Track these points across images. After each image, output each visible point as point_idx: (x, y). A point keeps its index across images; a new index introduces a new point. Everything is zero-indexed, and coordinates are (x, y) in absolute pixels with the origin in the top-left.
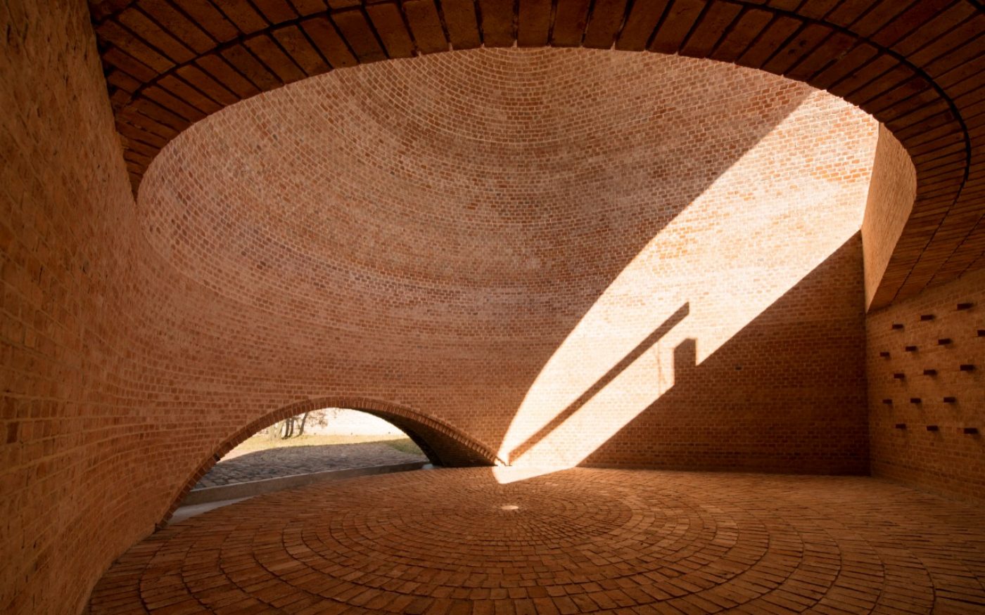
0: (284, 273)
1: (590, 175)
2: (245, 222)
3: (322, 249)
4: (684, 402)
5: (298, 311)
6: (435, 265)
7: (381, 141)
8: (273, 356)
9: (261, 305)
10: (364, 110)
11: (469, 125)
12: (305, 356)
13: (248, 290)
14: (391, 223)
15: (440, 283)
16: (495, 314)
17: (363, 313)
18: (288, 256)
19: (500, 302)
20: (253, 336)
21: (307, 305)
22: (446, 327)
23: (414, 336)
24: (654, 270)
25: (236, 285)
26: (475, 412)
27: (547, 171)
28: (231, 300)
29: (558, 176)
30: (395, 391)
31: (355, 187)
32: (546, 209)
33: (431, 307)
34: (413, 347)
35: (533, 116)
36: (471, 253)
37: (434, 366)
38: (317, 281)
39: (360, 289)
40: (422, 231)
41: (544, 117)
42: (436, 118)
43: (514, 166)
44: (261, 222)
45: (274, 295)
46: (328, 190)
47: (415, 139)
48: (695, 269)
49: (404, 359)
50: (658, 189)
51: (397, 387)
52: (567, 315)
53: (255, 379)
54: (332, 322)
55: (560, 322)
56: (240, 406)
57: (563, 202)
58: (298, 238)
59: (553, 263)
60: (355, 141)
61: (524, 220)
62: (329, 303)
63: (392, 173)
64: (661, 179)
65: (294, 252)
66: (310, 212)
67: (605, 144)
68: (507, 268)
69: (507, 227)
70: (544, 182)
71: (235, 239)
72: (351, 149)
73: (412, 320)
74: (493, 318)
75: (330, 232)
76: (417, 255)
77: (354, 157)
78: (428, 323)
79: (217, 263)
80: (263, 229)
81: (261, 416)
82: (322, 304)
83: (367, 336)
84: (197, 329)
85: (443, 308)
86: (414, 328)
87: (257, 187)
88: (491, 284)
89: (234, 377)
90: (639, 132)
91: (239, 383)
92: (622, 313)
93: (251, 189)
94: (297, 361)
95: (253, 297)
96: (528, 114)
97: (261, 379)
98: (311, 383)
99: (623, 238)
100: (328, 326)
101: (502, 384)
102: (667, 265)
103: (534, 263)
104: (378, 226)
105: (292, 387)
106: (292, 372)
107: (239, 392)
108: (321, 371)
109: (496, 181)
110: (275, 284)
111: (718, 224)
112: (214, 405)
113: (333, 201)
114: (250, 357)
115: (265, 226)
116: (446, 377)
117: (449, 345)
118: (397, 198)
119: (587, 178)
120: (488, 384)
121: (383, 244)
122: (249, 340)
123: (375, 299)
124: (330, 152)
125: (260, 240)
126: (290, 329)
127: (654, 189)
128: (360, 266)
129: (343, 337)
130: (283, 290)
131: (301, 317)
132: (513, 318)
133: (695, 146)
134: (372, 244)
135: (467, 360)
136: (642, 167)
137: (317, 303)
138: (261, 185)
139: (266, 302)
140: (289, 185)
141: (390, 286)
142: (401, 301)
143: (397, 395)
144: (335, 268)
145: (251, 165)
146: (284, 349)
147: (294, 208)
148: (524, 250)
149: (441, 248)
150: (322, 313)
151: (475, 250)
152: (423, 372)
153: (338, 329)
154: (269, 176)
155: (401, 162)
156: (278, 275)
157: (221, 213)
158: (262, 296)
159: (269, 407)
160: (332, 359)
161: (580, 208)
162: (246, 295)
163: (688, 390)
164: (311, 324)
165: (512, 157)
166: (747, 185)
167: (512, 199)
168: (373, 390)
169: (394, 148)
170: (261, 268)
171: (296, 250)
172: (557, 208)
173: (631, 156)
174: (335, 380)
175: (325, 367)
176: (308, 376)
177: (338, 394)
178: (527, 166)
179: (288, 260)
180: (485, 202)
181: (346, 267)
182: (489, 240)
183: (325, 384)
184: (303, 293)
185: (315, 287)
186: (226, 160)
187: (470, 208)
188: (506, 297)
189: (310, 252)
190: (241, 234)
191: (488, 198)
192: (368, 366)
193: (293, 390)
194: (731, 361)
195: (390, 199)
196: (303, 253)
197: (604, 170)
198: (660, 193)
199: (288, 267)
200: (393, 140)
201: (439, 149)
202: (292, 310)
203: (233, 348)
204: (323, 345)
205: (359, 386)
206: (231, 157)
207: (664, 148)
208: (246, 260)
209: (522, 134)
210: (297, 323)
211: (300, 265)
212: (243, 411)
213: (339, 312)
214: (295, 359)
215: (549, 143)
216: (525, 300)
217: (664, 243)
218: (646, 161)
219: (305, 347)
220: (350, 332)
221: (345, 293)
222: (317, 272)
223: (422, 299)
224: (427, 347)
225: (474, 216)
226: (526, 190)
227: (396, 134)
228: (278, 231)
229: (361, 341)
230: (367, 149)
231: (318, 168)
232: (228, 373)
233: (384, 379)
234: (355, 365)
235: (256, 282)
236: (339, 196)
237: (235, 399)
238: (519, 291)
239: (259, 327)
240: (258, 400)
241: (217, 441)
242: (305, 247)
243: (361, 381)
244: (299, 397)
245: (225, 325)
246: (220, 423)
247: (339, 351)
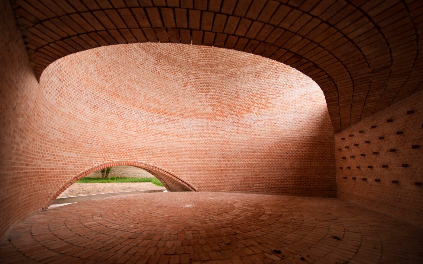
0: (104, 110)
1: (231, 76)
2: (88, 90)
3: (121, 101)
4: (266, 166)
5: (110, 126)
6: (169, 109)
7: (147, 59)
8: (98, 143)
9: (93, 123)
10: (140, 48)
11: (183, 54)
12: (112, 143)
13: (88, 116)
14: (151, 91)
15: (171, 116)
16: (193, 129)
17: (138, 127)
18: (106, 103)
19: (196, 124)
20: (89, 135)
21: (114, 123)
22: (173, 134)
23: (159, 137)
24: (255, 114)
25: (83, 114)
26: (184, 169)
27: (215, 73)
28: (81, 120)
29: (219, 75)
30: (150, 159)
31: (136, 77)
32: (214, 88)
33: (167, 126)
34: (159, 141)
35: (208, 52)
36: (184, 104)
37: (167, 149)
38: (118, 114)
39: (137, 117)
40: (164, 95)
41: (213, 53)
42: (170, 51)
43: (201, 71)
44: (95, 90)
45: (100, 119)
46: (124, 78)
47: (161, 59)
48: (271, 114)
49: (155, 146)
50: (257, 82)
51: (151, 157)
53: (90, 152)
54: (124, 130)
55: (219, 133)
56: (82, 163)
57: (221, 85)
58: (111, 96)
59: (217, 109)
60: (136, 59)
61: (206, 92)
62: (123, 122)
63: (152, 72)
64: (258, 78)
65: (109, 102)
66: (116, 86)
67: (236, 64)
68: (199, 111)
69: (199, 94)
70: (214, 77)
71: (83, 96)
72: (134, 62)
73: (159, 130)
74: (192, 131)
75: (125, 94)
76: (162, 105)
77: (136, 65)
78: (165, 132)
79: (75, 106)
80: (96, 92)
81: (92, 167)
82: (120, 123)
83: (139, 136)
84: (65, 131)
85: (172, 126)
86: (159, 134)
87: (94, 76)
88: (192, 117)
89: (81, 151)
90: (249, 60)
91: (82, 153)
92: (243, 130)
93: (92, 77)
94: (109, 145)
95: (90, 119)
96: (206, 51)
97: (92, 152)
98: (114, 155)
99: (244, 100)
100: (122, 132)
101: (195, 157)
102: (261, 112)
103: (209, 109)
104: (146, 92)
105: (106, 156)
106: (106, 150)
107: (82, 157)
108: (119, 150)
109: (194, 76)
110: (100, 114)
111: (280, 96)
112: (71, 162)
113: (127, 82)
114: (88, 143)
115: (97, 91)
116: (172, 154)
117: (174, 141)
118: (154, 82)
119: (230, 77)
120: (190, 157)
121: (147, 99)
122: (88, 136)
123: (143, 122)
124: (126, 63)
125: (94, 97)
126: (106, 133)
127: (255, 82)
128: (137, 108)
129: (129, 136)
130: (104, 117)
131: (111, 128)
132: (201, 131)
133: (271, 66)
134: (143, 100)
135: (181, 147)
136: (251, 73)
137: (118, 122)
138: (96, 75)
139: (96, 121)
140: (108, 76)
141: (150, 117)
142: (154, 123)
143: (151, 161)
144: (126, 109)
145: (92, 68)
146: (103, 141)
147: (110, 85)
148: (205, 104)
149: (172, 102)
150: (120, 127)
151: (186, 103)
152: (162, 152)
153: (127, 133)
154: (99, 72)
155: (155, 68)
156: (102, 111)
157: (78, 86)
158: (94, 119)
159: (95, 164)
160: (124, 145)
161: (228, 88)
162: (88, 118)
163: (268, 162)
164: (115, 131)
165: (201, 67)
166: (290, 82)
167: (201, 84)
168: (141, 158)
169: (153, 62)
170: (94, 108)
171: (110, 101)
172: (219, 88)
173: (246, 69)
174: (124, 154)
175: (121, 148)
176: (113, 152)
177: (126, 159)
178: (206, 71)
179: (106, 105)
180: (190, 84)
181: (131, 108)
182: (191, 100)
183: (121, 155)
184: (112, 118)
185: (118, 116)
186: (81, 66)
187: (183, 86)
188: (198, 122)
189: (116, 102)
190: (86, 94)
191: (191, 83)
192: (139, 149)
193: (106, 157)
194: (284, 151)
195: (151, 82)
196: (113, 102)
197: (236, 74)
198: (258, 84)
199: (106, 107)
200: (152, 59)
201: (171, 63)
202: (107, 125)
203: (81, 139)
204: (120, 139)
206: (83, 65)
207: (259, 67)
208: (88, 105)
209: (204, 59)
210: (109, 130)
211: (111, 107)
212: (84, 165)
213: (127, 126)
214: (107, 145)
215: (215, 63)
216: (205, 124)
217: (260, 103)
218: (252, 71)
219: (112, 140)
220: (132, 134)
221: (130, 119)
222: (119, 110)
223: (163, 122)
224: (164, 142)
225: (185, 90)
226: (206, 80)
227: (153, 57)
228: (103, 93)
229: (137, 138)
230: (141, 62)
231: (120, 69)
232: (78, 149)
233: (146, 154)
234: (134, 148)
235: (92, 113)
236: (129, 80)
237: (80, 160)
238: (203, 120)
239: (92, 131)
240: (91, 161)
241: (72, 177)
242: (114, 100)
243: (136, 155)
244: (109, 160)
245: (77, 130)
246: (73, 169)
247: (127, 142)
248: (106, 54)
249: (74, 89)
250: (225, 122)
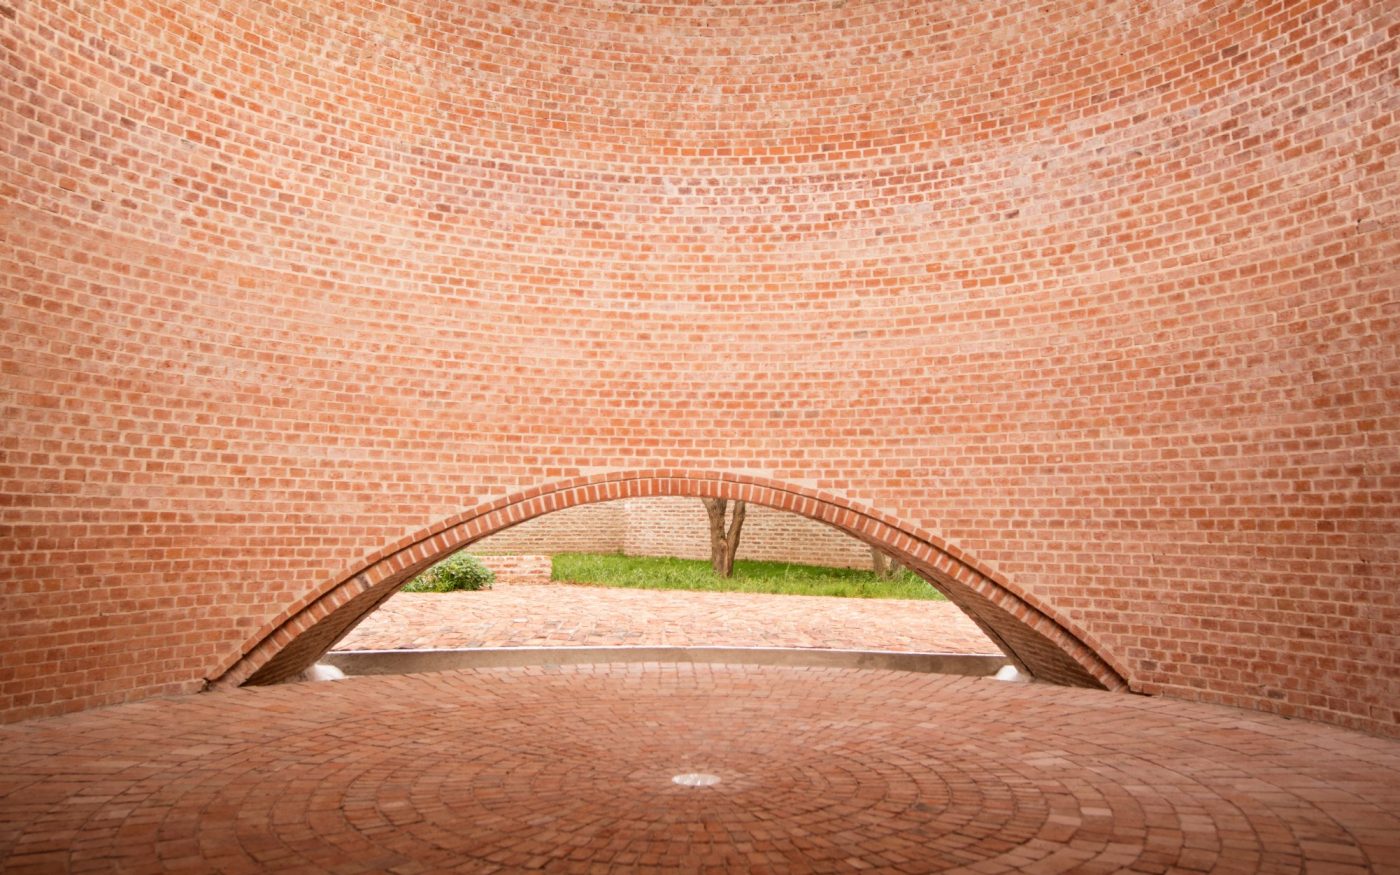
0: (499, 217)
2: (388, 139)
3: (589, 146)
5: (539, 290)
6: (889, 103)
8: (484, 388)
9: (444, 290)
12: (564, 383)
13: (409, 266)
14: (756, 33)
15: (904, 149)
16: (1068, 204)
17: (706, 269)
18: (505, 181)
19: (1084, 162)
20: (429, 351)
21: (560, 273)
22: (930, 268)
23: (845, 308)
25: (376, 260)
26: (1028, 514)
28: (368, 290)
30: (799, 454)
33: (885, 222)
34: (842, 335)
36: (986, 37)
37: (904, 382)
38: (582, 218)
39: (694, 214)
40: (840, 24)
44: (430, 128)
45: (477, 265)
46: (583, 13)
49: (821, 370)
51: (806, 443)
52: (1297, 152)
53: (442, 435)
54: (627, 301)
55: (1274, 186)
56: (408, 488)
58: (528, 136)
62: (616, 259)
65: (519, 169)
66: (550, 76)
68: (1098, 47)
71: (364, 176)
73: (835, 265)
74: (1064, 216)
75: (607, 103)
76: (837, 92)
78: (880, 266)
79: (322, 229)
80: (437, 141)
81: (465, 509)
82: (601, 265)
83: (719, 322)
84: (280, 351)
85: (916, 215)
86: (842, 285)
87: (409, 65)
88: (1053, 109)
89: (393, 433)
91: (404, 444)
93: (397, 75)
94: (546, 394)
95: (423, 277)
97: (458, 436)
98: (582, 441)
100: (618, 310)
101: (1103, 423)
104: (725, 51)
105: (537, 451)
106: (535, 419)
107: (406, 462)
108: (609, 413)
110: (478, 243)
112: (345, 486)
113: (603, 33)
114: (425, 394)
115: (440, 135)
116: (937, 411)
117: (941, 319)
120: (1064, 425)
121: (745, 90)
122: (420, 361)
123: (735, 230)
125: (430, 165)
126: (521, 331)
128: (688, 158)
129: (659, 331)
130: (501, 251)
131: (549, 301)
132: (1126, 206)
134: (716, 101)
135: (994, 356)
137: (587, 264)
138: (419, 59)
139: (458, 282)
140: (486, 37)
141: (772, 190)
142: (803, 221)
143: (807, 464)
144: (624, 180)
145: (386, 29)
146: (512, 372)
147: (509, 79)
149: (899, 53)
150: (602, 285)
151: (995, 25)
152: (873, 402)
153: (644, 316)
154: (435, 34)
156: (484, 223)
157: (320, 139)
158: (446, 271)
159: (483, 491)
160: (633, 385)
162: (407, 275)
164: (574, 312)
168: (743, 453)
170: (438, 217)
171: (523, 163)
174: (641, 432)
175: (617, 404)
176: (574, 425)
177: (655, 463)
179: (505, 187)
181: (651, 170)
183: (621, 441)
184: (550, 248)
185: (580, 231)
186: (320, 41)
188: (1099, 140)
189: (559, 159)
190: (378, 164)
192: (726, 395)
193: (540, 457)
196: (541, 165)
199: (505, 201)
202: (523, 289)
203: (380, 379)
204: (608, 355)
205: (705, 443)
206: (333, 32)
208: (398, 211)
210: (542, 315)
211: (536, 192)
212: (419, 498)
213: (644, 277)
214: (538, 390)
216: (1157, 136)
219: (562, 363)
220: (675, 318)
221: (656, 231)
222: (581, 199)
223: (859, 204)
224: (880, 333)
228: (475, 135)
229: (706, 335)
232: (373, 425)
233: (771, 424)
234: (693, 395)
235: (428, 247)
236: (613, 17)
237: (395, 474)
238: (1140, 111)
239: (443, 333)
240: (455, 478)
241: (359, 553)
242: (546, 152)
243: (710, 433)
244: (557, 472)
245: (355, 338)
246: (361, 519)
247: (650, 365)
249: (298, 156)
250: (1313, 67)
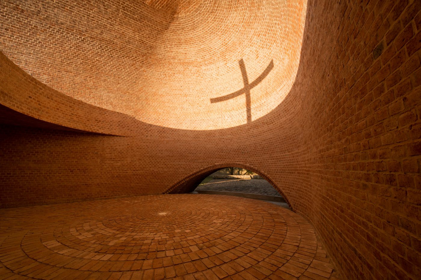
3: (215, 114)
7: (218, 67)
8: (201, 152)
10: (207, 66)
11: (232, 31)
12: (212, 150)
23: (251, 132)
25: (185, 136)
28: (184, 140)
29: (264, 3)
30: (246, 159)
31: (220, 87)
33: (256, 116)
34: (251, 137)
37: (260, 145)
39: (230, 121)
42: (224, 43)
43: (254, 23)
47: (226, 56)
49: (249, 144)
51: (247, 157)
53: (195, 159)
58: (206, 115)
60: (212, 75)
61: (274, 40)
63: (228, 73)
70: (265, 12)
72: (212, 78)
73: (250, 125)
77: (215, 79)
78: (256, 124)
79: (178, 134)
81: (199, 170)
83: (234, 138)
84: (172, 150)
86: (251, 128)
88: (276, 88)
89: (188, 160)
93: (188, 111)
95: (192, 138)
97: (198, 159)
98: (215, 159)
106: (208, 156)
109: (256, 36)
112: (182, 167)
114: (193, 154)
115: (194, 117)
116: (265, 150)
117: (264, 132)
118: (234, 79)
122: (192, 149)
124: (207, 85)
125: (193, 122)
126: (206, 143)
128: (229, 112)
129: (226, 140)
130: (203, 132)
131: (210, 138)
134: (232, 102)
135: (271, 138)
141: (240, 114)
143: (247, 161)
144: (220, 118)
146: (205, 149)
148: (281, 56)
152: (256, 149)
153: (223, 138)
154: (192, 104)
155: (228, 67)
159: (201, 167)
160: (222, 150)
165: (251, 21)
167: (265, 36)
169: (223, 65)
171: (206, 119)
174: (224, 157)
175: (220, 153)
176: (214, 156)
177: (226, 162)
178: (256, 16)
180: (259, 49)
181: (224, 115)
183: (221, 159)
187: (257, 58)
191: (259, 46)
192: (235, 150)
193: (209, 162)
195: (232, 81)
196: (208, 119)
200: (221, 64)
201: (234, 50)
202: (206, 137)
203: (186, 152)
204: (218, 145)
205: (233, 158)
206: (179, 108)
211: (208, 123)
212: (192, 169)
213: (223, 132)
214: (209, 152)
219: (212, 147)
220: (228, 138)
221: (225, 125)
222: (214, 122)
223: (252, 113)
224: (256, 136)
225: (260, 60)
227: (220, 61)
229: (232, 140)
230: (216, 74)
231: (206, 92)
232: (185, 159)
233: (242, 154)
234: (231, 150)
235: (193, 133)
236: (216, 94)
237: (189, 165)
239: (195, 145)
240: (197, 166)
242: (209, 116)
243: (233, 156)
244: (212, 164)
245: (182, 147)
246: (184, 172)
247: (224, 146)
248: (191, 91)
249: (174, 125)
